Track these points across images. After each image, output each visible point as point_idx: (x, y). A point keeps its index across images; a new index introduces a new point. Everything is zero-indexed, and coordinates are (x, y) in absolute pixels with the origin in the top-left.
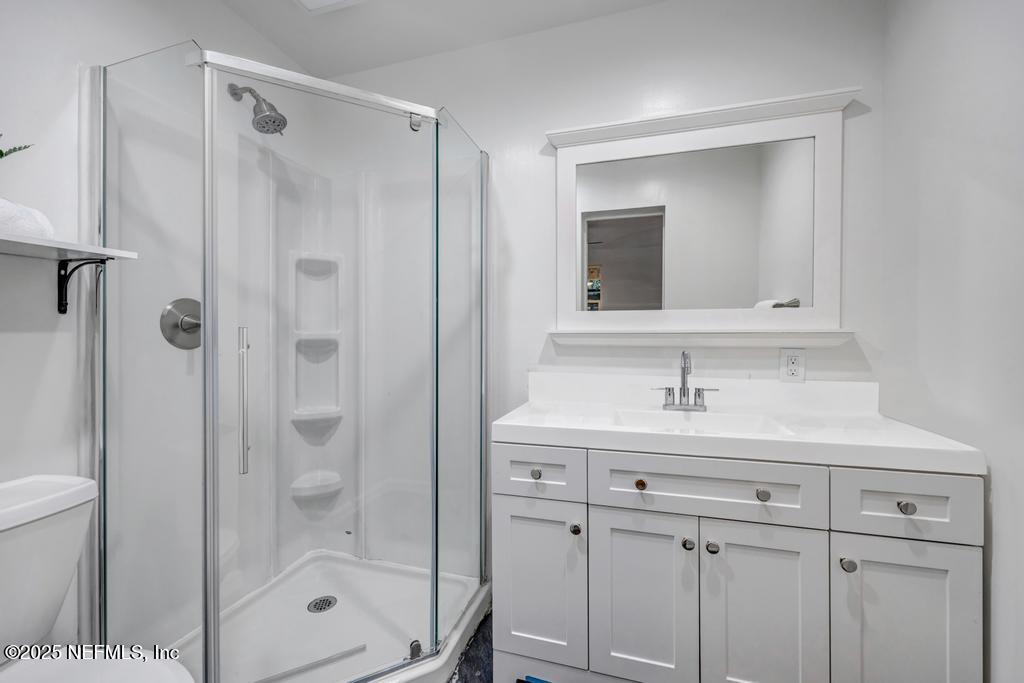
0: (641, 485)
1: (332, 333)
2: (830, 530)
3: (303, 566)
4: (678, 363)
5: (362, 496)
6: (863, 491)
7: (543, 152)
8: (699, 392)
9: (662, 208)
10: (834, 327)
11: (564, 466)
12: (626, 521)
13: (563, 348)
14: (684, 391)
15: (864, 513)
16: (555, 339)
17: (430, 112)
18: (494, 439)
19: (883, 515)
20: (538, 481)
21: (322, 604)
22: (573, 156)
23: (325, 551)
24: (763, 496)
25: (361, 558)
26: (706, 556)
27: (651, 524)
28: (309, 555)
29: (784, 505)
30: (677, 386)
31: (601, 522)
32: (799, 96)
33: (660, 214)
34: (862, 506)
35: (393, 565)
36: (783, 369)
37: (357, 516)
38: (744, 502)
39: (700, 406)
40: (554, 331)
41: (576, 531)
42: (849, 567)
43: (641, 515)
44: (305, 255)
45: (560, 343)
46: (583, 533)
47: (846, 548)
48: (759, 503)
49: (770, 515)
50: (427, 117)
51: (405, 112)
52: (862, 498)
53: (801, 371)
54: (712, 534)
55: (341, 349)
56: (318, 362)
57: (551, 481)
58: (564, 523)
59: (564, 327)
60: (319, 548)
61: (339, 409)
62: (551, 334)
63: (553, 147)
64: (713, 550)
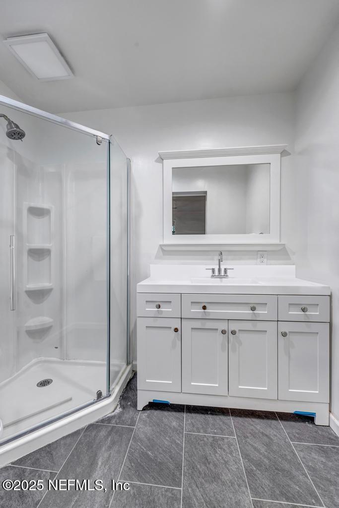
0: (204, 308)
1: (46, 245)
2: (278, 321)
3: (32, 366)
4: (217, 257)
5: (65, 328)
6: (290, 304)
7: (157, 161)
8: (225, 270)
9: (206, 192)
10: (277, 241)
11: (171, 302)
12: (198, 324)
13: (166, 252)
14: (219, 270)
15: (290, 313)
16: (163, 248)
17: (106, 137)
18: (138, 291)
19: (296, 313)
20: (159, 309)
21: (44, 383)
22: (170, 164)
23: (43, 358)
24: (253, 309)
25: (64, 360)
26: (231, 336)
27: (209, 325)
28: (34, 361)
29: (261, 312)
30: (216, 268)
31: (187, 326)
32: (266, 146)
33: (204, 195)
34: (289, 310)
35: (81, 361)
36: (259, 260)
37: (61, 338)
38: (246, 312)
39: (226, 276)
40: (161, 243)
41: (176, 330)
42: (284, 335)
43: (204, 321)
44: (33, 204)
45: (165, 249)
46: (179, 331)
47: (284, 327)
48: (252, 312)
49: (256, 316)
50: (105, 139)
51: (94, 135)
52: (289, 306)
53: (265, 260)
54: (233, 326)
55: (52, 254)
56: (39, 261)
57: (165, 309)
58: (171, 328)
59: (166, 242)
60: (40, 357)
61: (51, 284)
62: (160, 245)
63: (161, 159)
64: (233, 333)
